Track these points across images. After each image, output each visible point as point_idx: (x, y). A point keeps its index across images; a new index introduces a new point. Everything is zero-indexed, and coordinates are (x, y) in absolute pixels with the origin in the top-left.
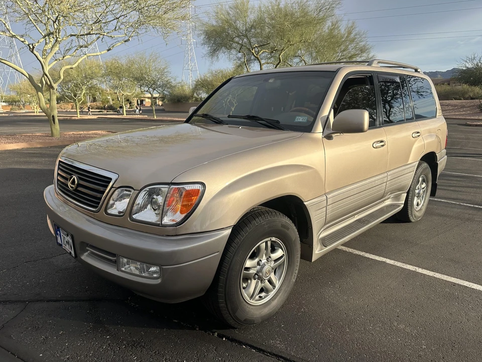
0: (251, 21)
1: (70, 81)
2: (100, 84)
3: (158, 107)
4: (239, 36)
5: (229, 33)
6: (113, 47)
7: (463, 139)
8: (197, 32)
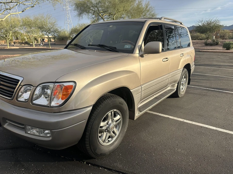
1: (3, 28)
2: (19, 30)
3: (52, 43)
4: (93, 7)
5: (88, 5)
6: (25, 10)
7: (198, 58)
8: (71, 4)
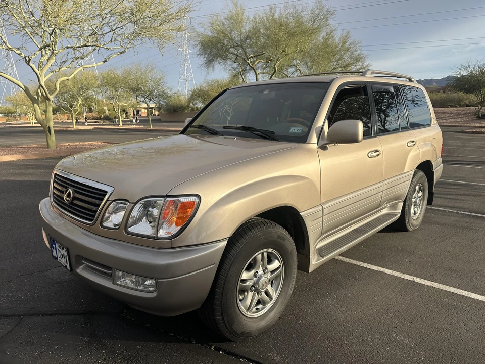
0: (246, 32)
1: (66, 92)
2: (96, 95)
3: (154, 118)
4: (234, 47)
5: (224, 44)
6: (109, 58)
7: (459, 146)
8: (192, 43)
